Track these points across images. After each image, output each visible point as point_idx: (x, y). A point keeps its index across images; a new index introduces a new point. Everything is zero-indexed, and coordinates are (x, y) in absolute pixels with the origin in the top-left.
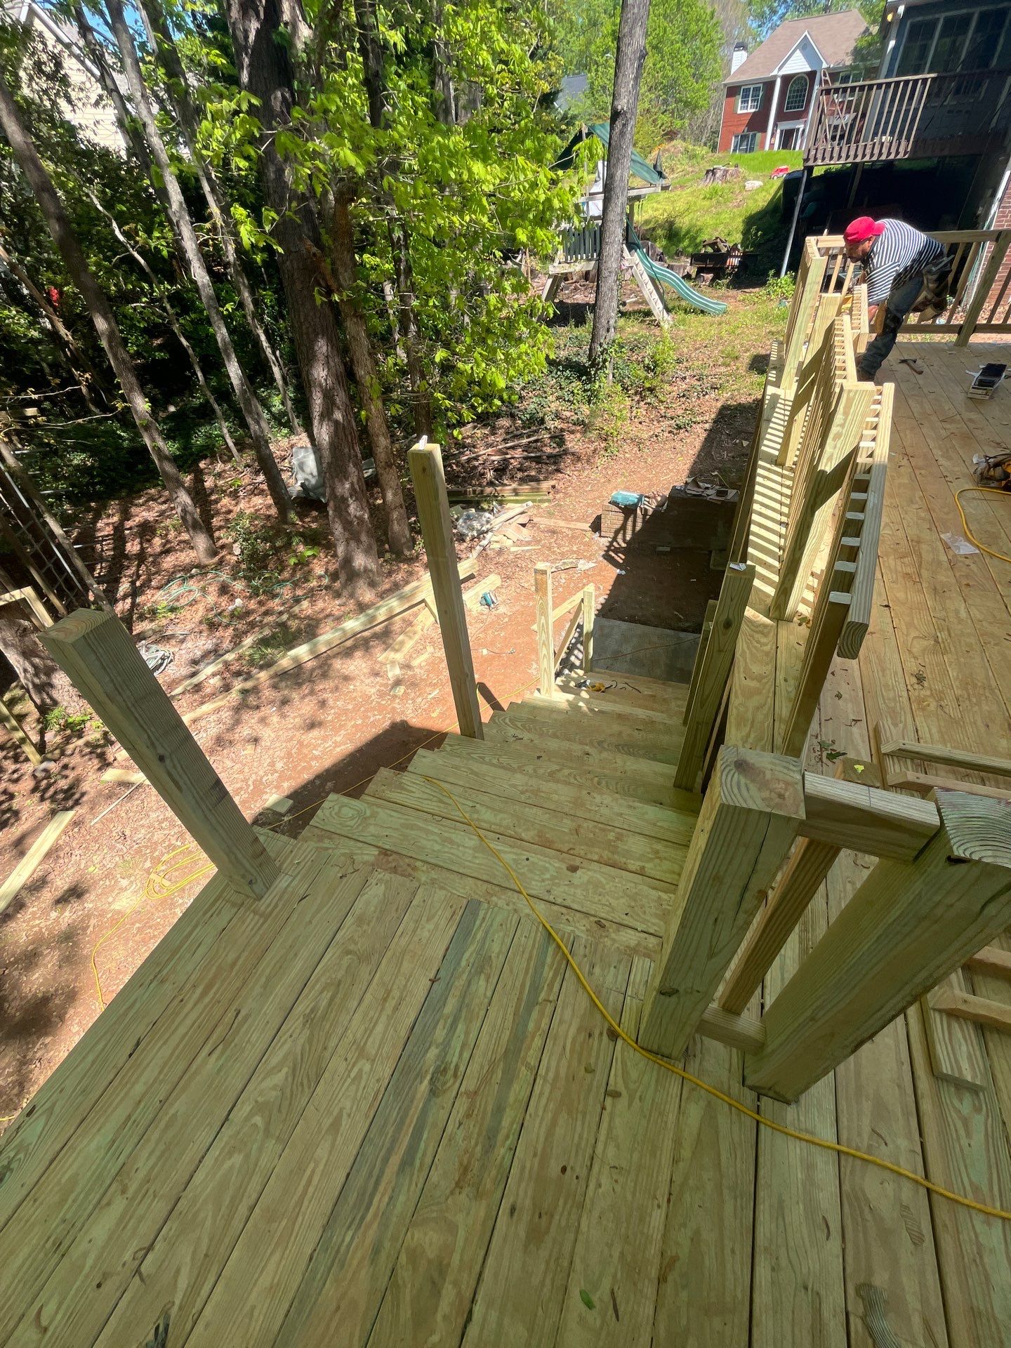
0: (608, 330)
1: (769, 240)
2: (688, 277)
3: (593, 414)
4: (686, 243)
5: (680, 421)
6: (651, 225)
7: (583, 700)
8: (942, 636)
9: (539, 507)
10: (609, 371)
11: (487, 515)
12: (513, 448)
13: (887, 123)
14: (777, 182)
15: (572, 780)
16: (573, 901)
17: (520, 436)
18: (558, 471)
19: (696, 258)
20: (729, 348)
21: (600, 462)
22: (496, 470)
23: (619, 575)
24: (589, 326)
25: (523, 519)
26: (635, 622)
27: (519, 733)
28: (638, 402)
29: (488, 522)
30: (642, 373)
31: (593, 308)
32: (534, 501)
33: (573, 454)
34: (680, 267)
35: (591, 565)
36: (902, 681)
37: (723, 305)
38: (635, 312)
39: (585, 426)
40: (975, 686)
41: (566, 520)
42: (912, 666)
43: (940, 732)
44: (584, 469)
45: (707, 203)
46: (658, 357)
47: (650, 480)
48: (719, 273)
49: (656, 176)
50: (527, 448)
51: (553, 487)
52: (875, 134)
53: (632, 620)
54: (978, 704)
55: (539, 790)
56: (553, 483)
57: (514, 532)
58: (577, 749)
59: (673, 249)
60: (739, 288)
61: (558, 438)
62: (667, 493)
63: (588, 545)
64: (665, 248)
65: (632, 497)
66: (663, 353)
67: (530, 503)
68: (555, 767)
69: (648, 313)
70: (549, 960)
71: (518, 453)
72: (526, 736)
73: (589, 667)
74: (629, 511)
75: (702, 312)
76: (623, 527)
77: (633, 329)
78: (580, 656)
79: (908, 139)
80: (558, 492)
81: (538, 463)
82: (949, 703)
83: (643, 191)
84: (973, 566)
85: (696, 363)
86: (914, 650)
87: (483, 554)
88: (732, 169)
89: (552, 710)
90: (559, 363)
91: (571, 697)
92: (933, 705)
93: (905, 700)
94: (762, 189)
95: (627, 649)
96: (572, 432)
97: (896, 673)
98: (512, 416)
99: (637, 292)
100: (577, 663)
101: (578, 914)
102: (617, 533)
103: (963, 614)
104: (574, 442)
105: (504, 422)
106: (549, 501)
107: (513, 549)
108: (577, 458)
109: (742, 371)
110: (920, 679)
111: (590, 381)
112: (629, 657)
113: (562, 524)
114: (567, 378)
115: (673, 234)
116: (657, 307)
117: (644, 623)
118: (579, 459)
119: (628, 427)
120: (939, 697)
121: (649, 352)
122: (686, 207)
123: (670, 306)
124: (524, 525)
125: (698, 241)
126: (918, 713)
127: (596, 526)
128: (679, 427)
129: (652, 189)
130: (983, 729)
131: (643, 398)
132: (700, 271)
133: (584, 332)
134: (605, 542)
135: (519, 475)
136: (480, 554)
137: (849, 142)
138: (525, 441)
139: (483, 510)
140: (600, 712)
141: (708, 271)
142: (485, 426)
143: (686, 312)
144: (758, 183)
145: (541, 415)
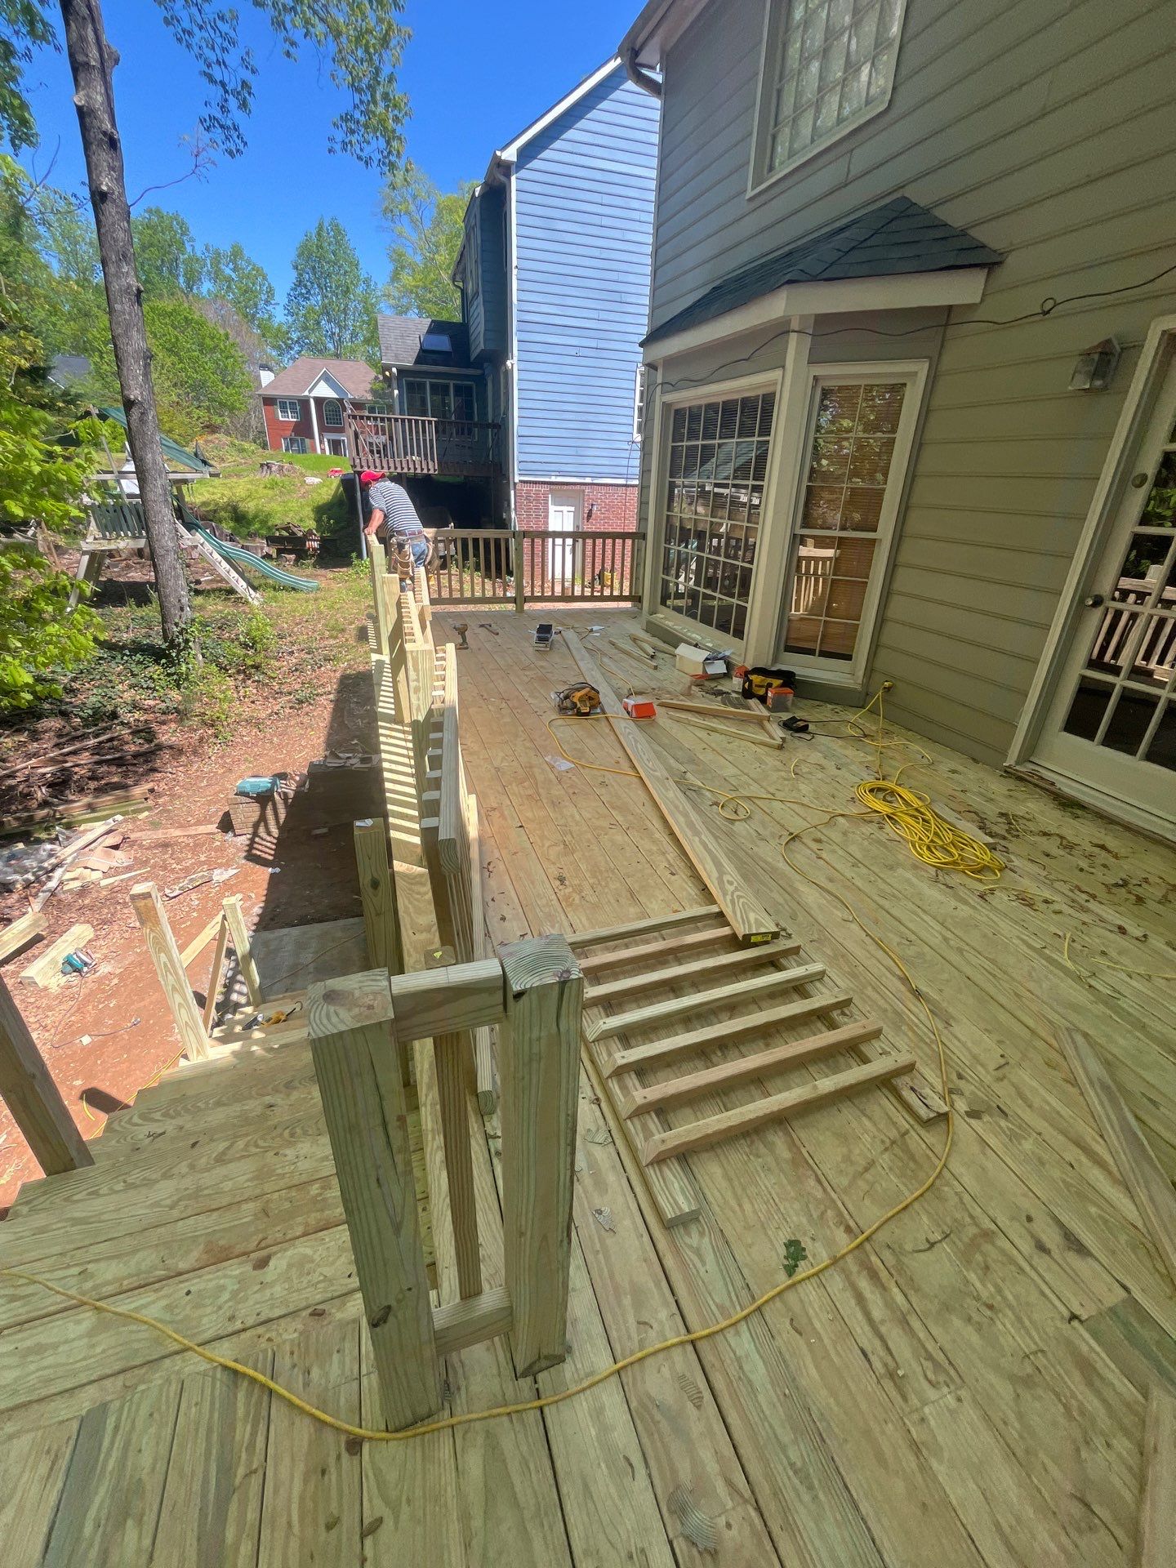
0: (182, 609)
1: (343, 528)
2: (268, 557)
3: (187, 699)
4: (257, 526)
5: (301, 695)
6: (212, 507)
7: (257, 1042)
8: (568, 838)
9: (135, 820)
10: (195, 650)
11: (48, 846)
12: (74, 753)
13: (412, 446)
14: (335, 482)
15: (254, 1150)
16: (272, 1307)
17: (84, 737)
18: (154, 770)
19: (271, 540)
20: (333, 622)
21: (210, 751)
22: (50, 785)
23: (272, 875)
24: (155, 605)
25: (112, 840)
26: (308, 922)
27: (156, 1128)
28: (244, 681)
29: (50, 856)
30: (240, 651)
31: (155, 586)
32: (123, 814)
33: (171, 747)
34: (256, 548)
35: (232, 872)
36: (548, 886)
37: (314, 583)
38: (214, 590)
39: (181, 714)
40: (601, 872)
41: (181, 826)
42: (553, 871)
43: (588, 919)
44: (191, 763)
45: (270, 492)
46: (254, 633)
47: (281, 760)
48: (301, 554)
49: (200, 463)
50: (97, 750)
51: (152, 791)
52: (406, 454)
53: (304, 921)
54: (607, 885)
55: (199, 1189)
56: (150, 785)
57: (100, 860)
58: (254, 1106)
59: (244, 531)
60: (326, 568)
61: (145, 732)
62: (305, 772)
63: (221, 849)
64: (234, 529)
65: (264, 782)
66: (258, 629)
67: (119, 818)
68: (222, 1146)
69: (231, 591)
70: (241, 1412)
71: (85, 758)
72: (169, 1126)
73: (261, 997)
74: (263, 799)
75: (294, 589)
76: (263, 818)
77: (215, 607)
78: (245, 989)
79: (433, 460)
80: (160, 796)
81: (119, 766)
82: (587, 891)
83: (189, 476)
84: (574, 778)
85: (301, 638)
86: (552, 857)
87: (54, 901)
88: (287, 466)
89: (208, 1074)
90: (124, 647)
91: (236, 1046)
92: (577, 898)
93: (555, 902)
94: (320, 486)
95: (307, 957)
96: (163, 723)
97: (543, 882)
98: (64, 714)
99: (212, 571)
100: (243, 1000)
101: (282, 1321)
102: (256, 826)
103: (577, 817)
104: (168, 735)
105: (55, 723)
106: (149, 809)
107: (104, 883)
108: (177, 751)
109: (352, 642)
110: (562, 880)
111: (172, 663)
112: (311, 968)
113: (178, 833)
114: (139, 663)
115: (239, 518)
116: (241, 586)
117: (320, 921)
118: (181, 752)
119: (237, 707)
120: (579, 890)
121: (242, 629)
122: (247, 493)
123: (256, 584)
124: (116, 847)
125: (270, 524)
126: (568, 910)
127: (226, 825)
128: (301, 702)
129: (198, 476)
130: (615, 905)
131: (249, 677)
132: (279, 552)
133: (151, 611)
134: (243, 840)
135: (93, 785)
136: (47, 904)
137: (386, 456)
138: (92, 742)
139: (39, 841)
140: (282, 1047)
141: (290, 552)
142: (19, 731)
143: (275, 589)
144: (317, 480)
145: (110, 708)
